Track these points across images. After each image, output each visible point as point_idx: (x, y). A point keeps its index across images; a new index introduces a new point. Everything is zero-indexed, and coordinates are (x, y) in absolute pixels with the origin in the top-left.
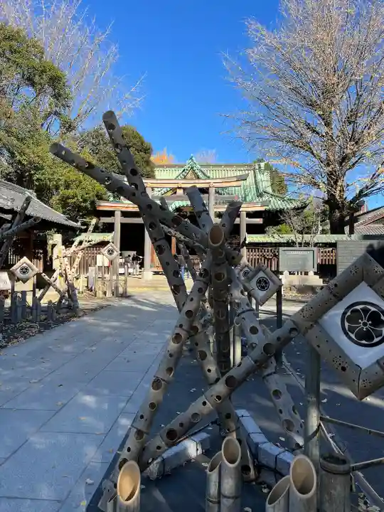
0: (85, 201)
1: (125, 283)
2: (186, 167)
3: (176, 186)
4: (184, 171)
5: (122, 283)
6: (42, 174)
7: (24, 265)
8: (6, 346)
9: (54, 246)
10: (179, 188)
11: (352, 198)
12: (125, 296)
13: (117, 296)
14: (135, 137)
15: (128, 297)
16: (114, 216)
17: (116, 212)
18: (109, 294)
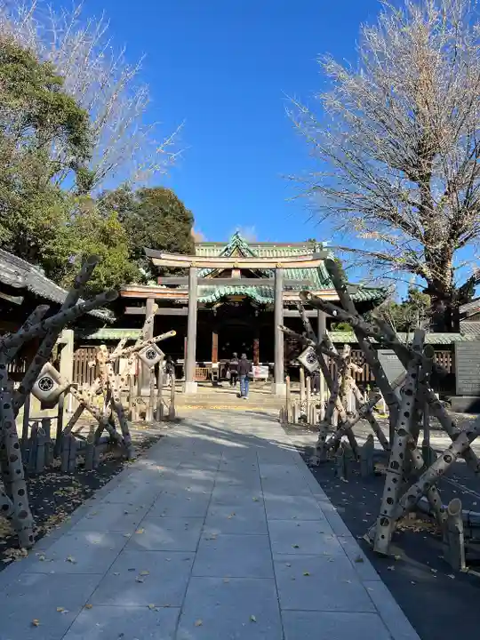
0: (109, 284)
1: (172, 400)
2: (230, 246)
3: (231, 266)
4: (227, 249)
5: (167, 400)
6: (54, 245)
7: (47, 375)
8: (42, 534)
9: (61, 346)
10: (235, 268)
11: (461, 285)
12: (172, 419)
13: (161, 420)
14: (173, 202)
15: (178, 421)
16: (145, 305)
17: (148, 301)
18: (149, 418)
